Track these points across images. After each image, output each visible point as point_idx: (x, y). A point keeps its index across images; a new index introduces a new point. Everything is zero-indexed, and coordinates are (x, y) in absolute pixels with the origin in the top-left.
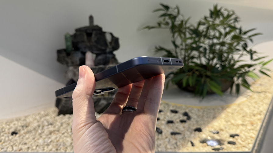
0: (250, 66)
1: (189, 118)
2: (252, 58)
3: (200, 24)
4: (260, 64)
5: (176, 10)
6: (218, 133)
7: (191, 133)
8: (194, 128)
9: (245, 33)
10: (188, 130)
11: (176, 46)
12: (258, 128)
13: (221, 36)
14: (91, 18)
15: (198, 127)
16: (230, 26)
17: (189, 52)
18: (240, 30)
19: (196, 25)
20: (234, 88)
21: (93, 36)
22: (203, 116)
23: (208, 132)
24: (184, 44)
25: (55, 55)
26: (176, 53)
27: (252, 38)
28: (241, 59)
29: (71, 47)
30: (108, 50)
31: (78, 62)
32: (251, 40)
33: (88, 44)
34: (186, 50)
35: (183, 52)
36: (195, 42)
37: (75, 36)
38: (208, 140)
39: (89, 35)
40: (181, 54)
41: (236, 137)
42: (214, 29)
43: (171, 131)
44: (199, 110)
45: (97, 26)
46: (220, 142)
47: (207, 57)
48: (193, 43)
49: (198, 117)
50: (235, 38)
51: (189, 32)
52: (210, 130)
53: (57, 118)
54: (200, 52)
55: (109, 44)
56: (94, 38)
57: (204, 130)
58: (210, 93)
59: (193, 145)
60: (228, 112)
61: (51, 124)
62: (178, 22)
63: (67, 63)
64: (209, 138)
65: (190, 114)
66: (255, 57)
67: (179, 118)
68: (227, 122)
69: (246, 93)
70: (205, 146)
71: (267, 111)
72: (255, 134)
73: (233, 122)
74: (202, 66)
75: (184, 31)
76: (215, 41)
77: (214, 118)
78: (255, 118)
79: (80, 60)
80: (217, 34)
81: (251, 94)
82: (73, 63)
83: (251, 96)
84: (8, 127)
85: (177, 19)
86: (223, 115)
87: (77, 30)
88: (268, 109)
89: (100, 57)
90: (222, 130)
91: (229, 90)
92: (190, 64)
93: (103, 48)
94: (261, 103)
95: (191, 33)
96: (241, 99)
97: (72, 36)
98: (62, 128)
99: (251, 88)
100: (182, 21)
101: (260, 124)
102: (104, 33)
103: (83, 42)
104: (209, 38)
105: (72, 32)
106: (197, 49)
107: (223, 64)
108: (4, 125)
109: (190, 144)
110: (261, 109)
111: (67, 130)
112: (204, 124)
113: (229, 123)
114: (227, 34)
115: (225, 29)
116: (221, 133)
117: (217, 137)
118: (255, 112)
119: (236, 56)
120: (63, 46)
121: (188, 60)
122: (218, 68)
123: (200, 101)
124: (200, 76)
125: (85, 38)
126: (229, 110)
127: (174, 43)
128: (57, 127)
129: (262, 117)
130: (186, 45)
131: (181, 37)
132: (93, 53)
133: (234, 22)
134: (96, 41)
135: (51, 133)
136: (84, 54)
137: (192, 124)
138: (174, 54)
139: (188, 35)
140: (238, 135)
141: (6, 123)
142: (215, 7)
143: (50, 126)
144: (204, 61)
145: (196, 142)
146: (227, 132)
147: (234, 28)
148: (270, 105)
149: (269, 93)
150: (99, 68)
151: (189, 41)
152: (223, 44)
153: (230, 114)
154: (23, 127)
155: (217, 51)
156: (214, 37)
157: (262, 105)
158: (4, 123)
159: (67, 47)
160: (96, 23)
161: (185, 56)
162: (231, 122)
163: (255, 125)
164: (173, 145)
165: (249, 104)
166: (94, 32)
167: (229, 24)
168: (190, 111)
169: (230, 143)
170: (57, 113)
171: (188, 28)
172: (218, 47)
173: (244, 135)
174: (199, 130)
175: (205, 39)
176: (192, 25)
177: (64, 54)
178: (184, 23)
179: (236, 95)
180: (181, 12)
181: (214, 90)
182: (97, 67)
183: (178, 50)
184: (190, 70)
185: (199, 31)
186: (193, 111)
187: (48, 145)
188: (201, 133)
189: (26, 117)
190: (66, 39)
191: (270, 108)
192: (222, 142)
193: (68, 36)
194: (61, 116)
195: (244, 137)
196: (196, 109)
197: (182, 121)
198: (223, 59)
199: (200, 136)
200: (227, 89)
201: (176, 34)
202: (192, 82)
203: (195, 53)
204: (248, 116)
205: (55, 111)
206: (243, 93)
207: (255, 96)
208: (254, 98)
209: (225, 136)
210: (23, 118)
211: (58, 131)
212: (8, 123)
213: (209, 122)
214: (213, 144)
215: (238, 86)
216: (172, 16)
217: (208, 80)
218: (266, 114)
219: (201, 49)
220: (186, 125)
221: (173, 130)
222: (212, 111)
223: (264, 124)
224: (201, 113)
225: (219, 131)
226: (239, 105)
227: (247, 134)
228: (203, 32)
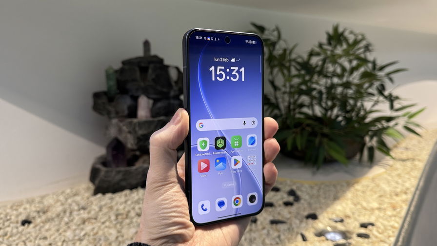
0: (389, 119)
1: (297, 199)
2: (392, 107)
3: (312, 54)
4: (404, 115)
5: (276, 33)
6: (342, 221)
7: (301, 222)
8: (306, 213)
9: (382, 69)
10: (296, 217)
11: (275, 88)
12: (403, 213)
13: (345, 74)
14: (147, 44)
15: (312, 212)
16: (358, 58)
17: (296, 97)
18: (374, 63)
19: (305, 56)
20: (366, 153)
21: (150, 71)
22: (318, 196)
23: (327, 220)
24: (288, 85)
25: (90, 101)
26: (276, 98)
27: (393, 76)
28: (376, 108)
29: (114, 88)
30: (172, 93)
31: (126, 112)
32: (391, 80)
33: (142, 84)
34: (291, 94)
35: (287, 97)
36: (305, 82)
37: (121, 71)
38: (328, 232)
39: (144, 70)
40: (284, 100)
41: (370, 227)
42: (334, 62)
43: (271, 218)
44: (312, 187)
45: (156, 57)
46: (345, 235)
47: (324, 105)
48: (301, 84)
49: (312, 197)
50: (365, 75)
51: (295, 67)
52: (330, 217)
53: (93, 199)
54: (313, 98)
55: (173, 84)
56: (151, 74)
57: (320, 217)
58: (329, 161)
59: (304, 239)
60: (357, 190)
61: (84, 208)
62: (278, 51)
63: (109, 113)
64: (329, 229)
65: (299, 193)
66: (397, 105)
67: (282, 198)
68: (355, 205)
69: (384, 162)
70: (323, 241)
71: (417, 189)
72: (398, 223)
73: (365, 204)
74: (315, 118)
75: (287, 64)
76: (336, 80)
77: (336, 198)
78: (398, 199)
79: (129, 108)
80: (339, 70)
81: (391, 162)
82: (117, 113)
83: (391, 166)
84: (15, 212)
85: (277, 47)
86: (349, 195)
87: (124, 63)
88: (418, 185)
89: (159, 105)
90: (348, 217)
91: (358, 157)
92: (298, 116)
93: (165, 90)
94: (407, 176)
95: (298, 67)
96: (377, 171)
97: (116, 71)
98: (101, 214)
99: (392, 153)
100: (285, 50)
101: (405, 207)
102: (167, 67)
103: (134, 80)
104: (326, 76)
105: (118, 66)
106: (308, 92)
107: (348, 115)
108: (8, 211)
109: (300, 238)
110: (407, 185)
111: (110, 217)
112: (321, 208)
113: (359, 207)
114: (353, 70)
115: (350, 61)
116: (347, 221)
117: (340, 226)
118: (398, 190)
119: (368, 105)
120: (102, 87)
121: (294, 110)
122: (341, 121)
123: (314, 174)
124: (314, 134)
125: (138, 74)
126: (358, 187)
127: (272, 83)
128: (93, 212)
129: (409, 197)
130: (291, 87)
131: (283, 74)
132: (149, 97)
133: (365, 52)
134: (153, 80)
135: (84, 222)
136: (135, 99)
137: (303, 208)
138: (273, 100)
139: (294, 72)
140: (372, 225)
141: (11, 208)
142: (336, 29)
143: (82, 212)
144: (318, 111)
145: (310, 235)
146: (356, 220)
147: (364, 61)
148: (420, 179)
149: (419, 160)
150: (159, 121)
151: (296, 81)
152: (347, 85)
153: (360, 193)
154: (38, 212)
155: (339, 97)
156: (334, 74)
157: (409, 179)
158: (9, 206)
159: (109, 88)
160: (153, 52)
161: (290, 103)
162: (361, 205)
163: (398, 210)
164: (274, 239)
165: (389, 178)
166: (152, 66)
167: (357, 55)
168: (298, 188)
169: (360, 235)
170: (92, 191)
171: (294, 60)
172: (339, 90)
173: (382, 224)
174: (314, 217)
175: (321, 77)
176: (300, 57)
177: (104, 99)
178: (288, 52)
179: (369, 164)
180: (283, 36)
181: (335, 155)
182: (156, 119)
183: (279, 94)
184: (298, 124)
185: (311, 65)
186: (303, 189)
187: (81, 240)
188: (317, 221)
189: (43, 197)
190: (108, 76)
191: (422, 184)
192: (349, 235)
193: (111, 71)
194: (99, 195)
195: (382, 227)
196: (307, 185)
197: (287, 204)
198: (349, 108)
199: (315, 225)
200: (354, 155)
201: (276, 70)
202: (300, 143)
203: (305, 99)
204: (388, 196)
205: (88, 189)
206: (379, 161)
207: (398, 165)
208: (397, 169)
209: (353, 226)
210: (37, 200)
211: (96, 219)
212: (14, 208)
213: (328, 206)
214: (334, 237)
215: (371, 150)
216: (269, 42)
217: (325, 140)
218: (415, 194)
219: (314, 93)
220: (293, 209)
221: (273, 216)
222: (332, 188)
223: (412, 209)
224: (315, 192)
225: (344, 218)
226: (373, 180)
227: (386, 223)
228: (317, 66)
